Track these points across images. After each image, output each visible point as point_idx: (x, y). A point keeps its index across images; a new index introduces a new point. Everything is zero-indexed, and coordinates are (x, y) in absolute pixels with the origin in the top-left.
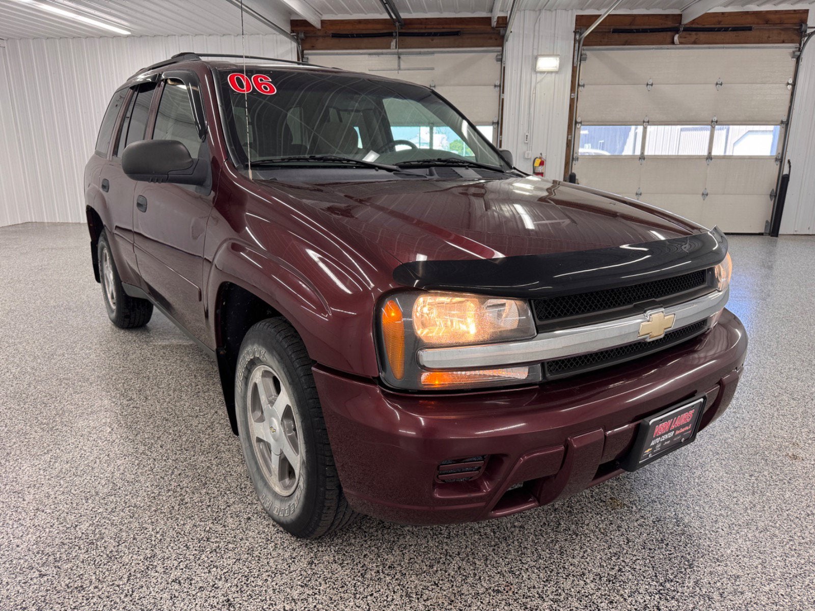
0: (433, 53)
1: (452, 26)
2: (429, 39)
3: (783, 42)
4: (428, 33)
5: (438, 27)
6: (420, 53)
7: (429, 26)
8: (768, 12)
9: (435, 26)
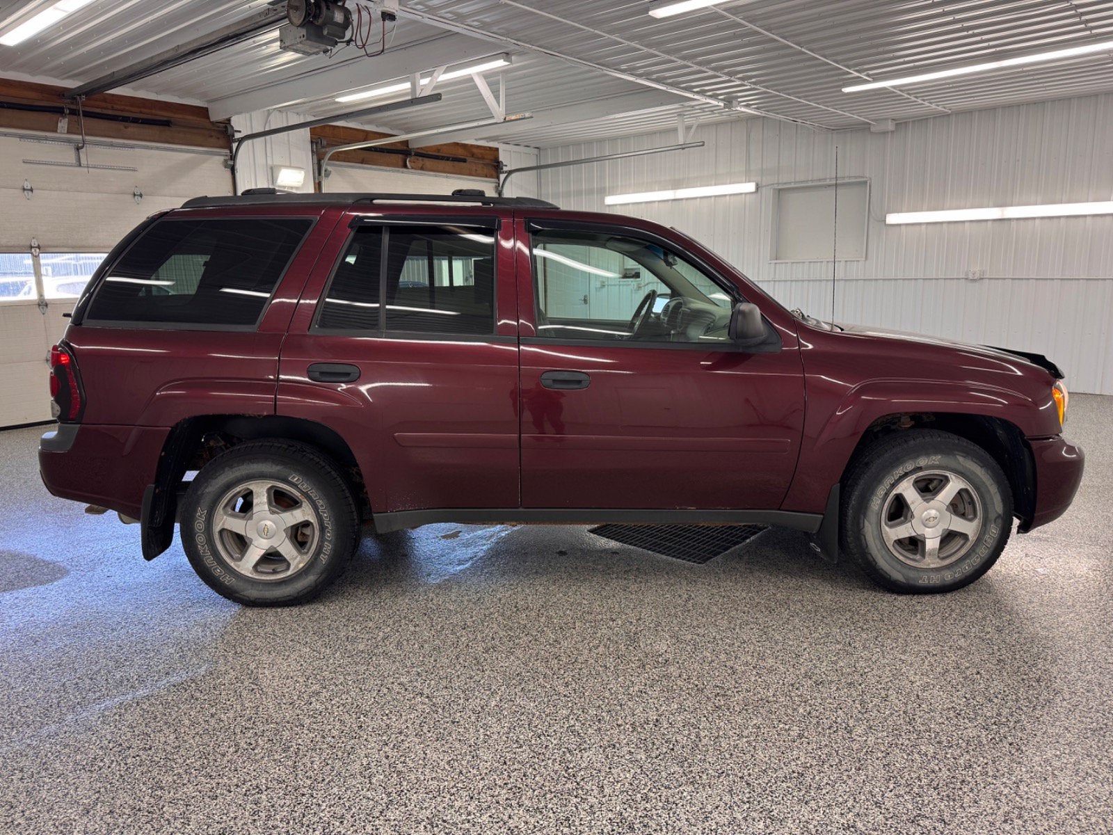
0: (132, 147)
1: (153, 111)
2: (121, 126)
3: (486, 176)
4: (123, 117)
5: (132, 109)
6: (112, 145)
7: (119, 107)
8: (472, 145)
9: (127, 108)
